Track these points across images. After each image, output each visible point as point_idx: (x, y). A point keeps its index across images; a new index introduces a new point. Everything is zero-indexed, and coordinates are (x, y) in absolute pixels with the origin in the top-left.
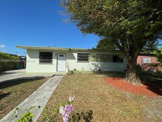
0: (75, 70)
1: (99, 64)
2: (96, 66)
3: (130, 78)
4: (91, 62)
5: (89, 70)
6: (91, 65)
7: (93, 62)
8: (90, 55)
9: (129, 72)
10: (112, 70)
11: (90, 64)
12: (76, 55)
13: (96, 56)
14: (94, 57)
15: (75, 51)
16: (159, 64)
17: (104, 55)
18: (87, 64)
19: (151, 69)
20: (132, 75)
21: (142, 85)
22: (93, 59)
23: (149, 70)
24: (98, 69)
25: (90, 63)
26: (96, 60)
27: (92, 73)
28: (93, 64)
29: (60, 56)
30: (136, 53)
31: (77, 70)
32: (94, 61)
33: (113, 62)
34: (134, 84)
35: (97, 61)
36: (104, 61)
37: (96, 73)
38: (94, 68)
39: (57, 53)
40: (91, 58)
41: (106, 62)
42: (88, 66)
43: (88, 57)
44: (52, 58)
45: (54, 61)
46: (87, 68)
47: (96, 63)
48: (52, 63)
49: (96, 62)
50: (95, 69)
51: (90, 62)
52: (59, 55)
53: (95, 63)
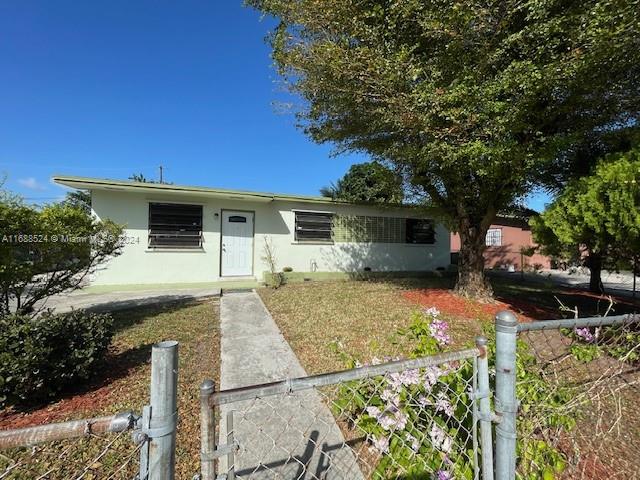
0: (289, 270)
1: (365, 249)
2: (355, 255)
3: (470, 287)
4: (341, 244)
5: (335, 270)
6: (341, 252)
7: (346, 244)
8: (338, 218)
9: (468, 270)
10: (404, 269)
11: (338, 249)
12: (289, 218)
13: (356, 221)
14: (349, 224)
15: (287, 205)
16: (537, 248)
17: (380, 219)
18: (327, 248)
19: (501, 263)
20: (475, 278)
21: (497, 303)
22: (348, 234)
23: (497, 265)
24: (360, 265)
25: (337, 245)
26: (357, 237)
27: (347, 277)
28: (346, 250)
29: (232, 219)
30: (486, 219)
31: (294, 270)
32: (349, 240)
33: (408, 242)
34: (481, 301)
35: (358, 241)
36: (380, 241)
37: (358, 280)
38: (348, 261)
39: (222, 210)
40: (339, 230)
41: (386, 241)
42: (332, 256)
43: (329, 226)
44: (200, 228)
45: (210, 238)
46: (326, 264)
47: (357, 246)
48: (202, 247)
49: (355, 244)
50: (351, 265)
51: (336, 243)
52: (227, 215)
53: (353, 247)
